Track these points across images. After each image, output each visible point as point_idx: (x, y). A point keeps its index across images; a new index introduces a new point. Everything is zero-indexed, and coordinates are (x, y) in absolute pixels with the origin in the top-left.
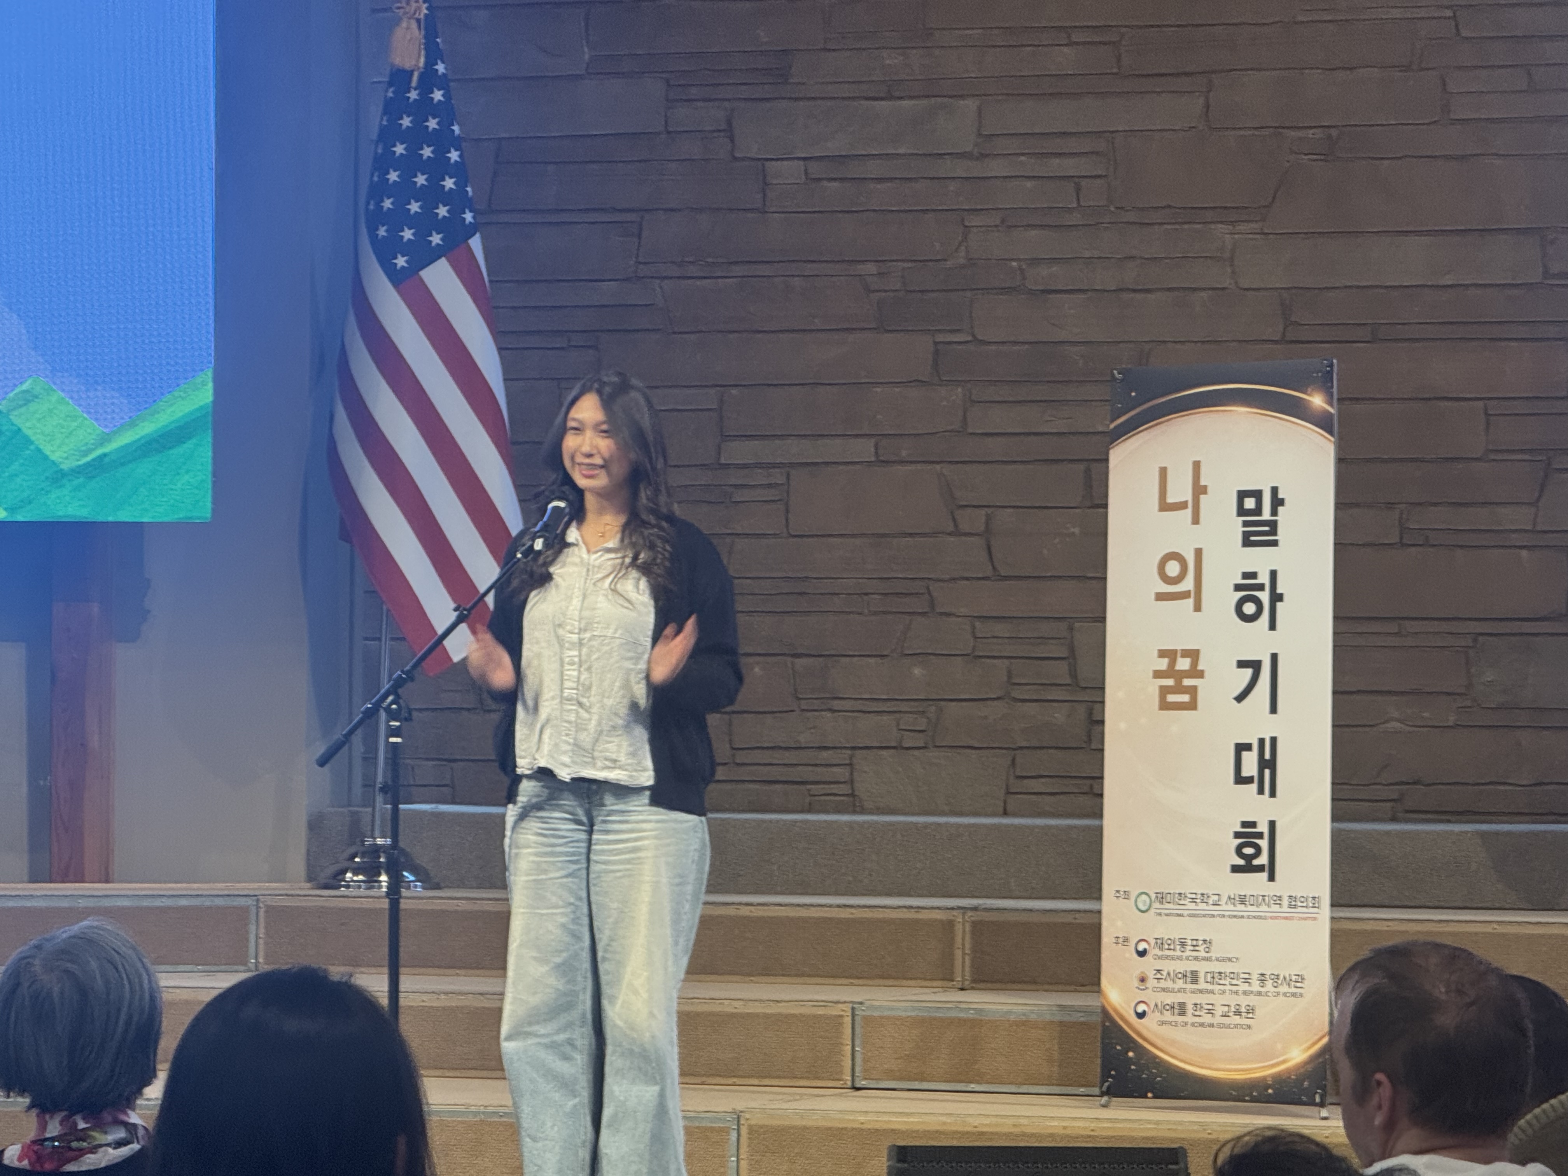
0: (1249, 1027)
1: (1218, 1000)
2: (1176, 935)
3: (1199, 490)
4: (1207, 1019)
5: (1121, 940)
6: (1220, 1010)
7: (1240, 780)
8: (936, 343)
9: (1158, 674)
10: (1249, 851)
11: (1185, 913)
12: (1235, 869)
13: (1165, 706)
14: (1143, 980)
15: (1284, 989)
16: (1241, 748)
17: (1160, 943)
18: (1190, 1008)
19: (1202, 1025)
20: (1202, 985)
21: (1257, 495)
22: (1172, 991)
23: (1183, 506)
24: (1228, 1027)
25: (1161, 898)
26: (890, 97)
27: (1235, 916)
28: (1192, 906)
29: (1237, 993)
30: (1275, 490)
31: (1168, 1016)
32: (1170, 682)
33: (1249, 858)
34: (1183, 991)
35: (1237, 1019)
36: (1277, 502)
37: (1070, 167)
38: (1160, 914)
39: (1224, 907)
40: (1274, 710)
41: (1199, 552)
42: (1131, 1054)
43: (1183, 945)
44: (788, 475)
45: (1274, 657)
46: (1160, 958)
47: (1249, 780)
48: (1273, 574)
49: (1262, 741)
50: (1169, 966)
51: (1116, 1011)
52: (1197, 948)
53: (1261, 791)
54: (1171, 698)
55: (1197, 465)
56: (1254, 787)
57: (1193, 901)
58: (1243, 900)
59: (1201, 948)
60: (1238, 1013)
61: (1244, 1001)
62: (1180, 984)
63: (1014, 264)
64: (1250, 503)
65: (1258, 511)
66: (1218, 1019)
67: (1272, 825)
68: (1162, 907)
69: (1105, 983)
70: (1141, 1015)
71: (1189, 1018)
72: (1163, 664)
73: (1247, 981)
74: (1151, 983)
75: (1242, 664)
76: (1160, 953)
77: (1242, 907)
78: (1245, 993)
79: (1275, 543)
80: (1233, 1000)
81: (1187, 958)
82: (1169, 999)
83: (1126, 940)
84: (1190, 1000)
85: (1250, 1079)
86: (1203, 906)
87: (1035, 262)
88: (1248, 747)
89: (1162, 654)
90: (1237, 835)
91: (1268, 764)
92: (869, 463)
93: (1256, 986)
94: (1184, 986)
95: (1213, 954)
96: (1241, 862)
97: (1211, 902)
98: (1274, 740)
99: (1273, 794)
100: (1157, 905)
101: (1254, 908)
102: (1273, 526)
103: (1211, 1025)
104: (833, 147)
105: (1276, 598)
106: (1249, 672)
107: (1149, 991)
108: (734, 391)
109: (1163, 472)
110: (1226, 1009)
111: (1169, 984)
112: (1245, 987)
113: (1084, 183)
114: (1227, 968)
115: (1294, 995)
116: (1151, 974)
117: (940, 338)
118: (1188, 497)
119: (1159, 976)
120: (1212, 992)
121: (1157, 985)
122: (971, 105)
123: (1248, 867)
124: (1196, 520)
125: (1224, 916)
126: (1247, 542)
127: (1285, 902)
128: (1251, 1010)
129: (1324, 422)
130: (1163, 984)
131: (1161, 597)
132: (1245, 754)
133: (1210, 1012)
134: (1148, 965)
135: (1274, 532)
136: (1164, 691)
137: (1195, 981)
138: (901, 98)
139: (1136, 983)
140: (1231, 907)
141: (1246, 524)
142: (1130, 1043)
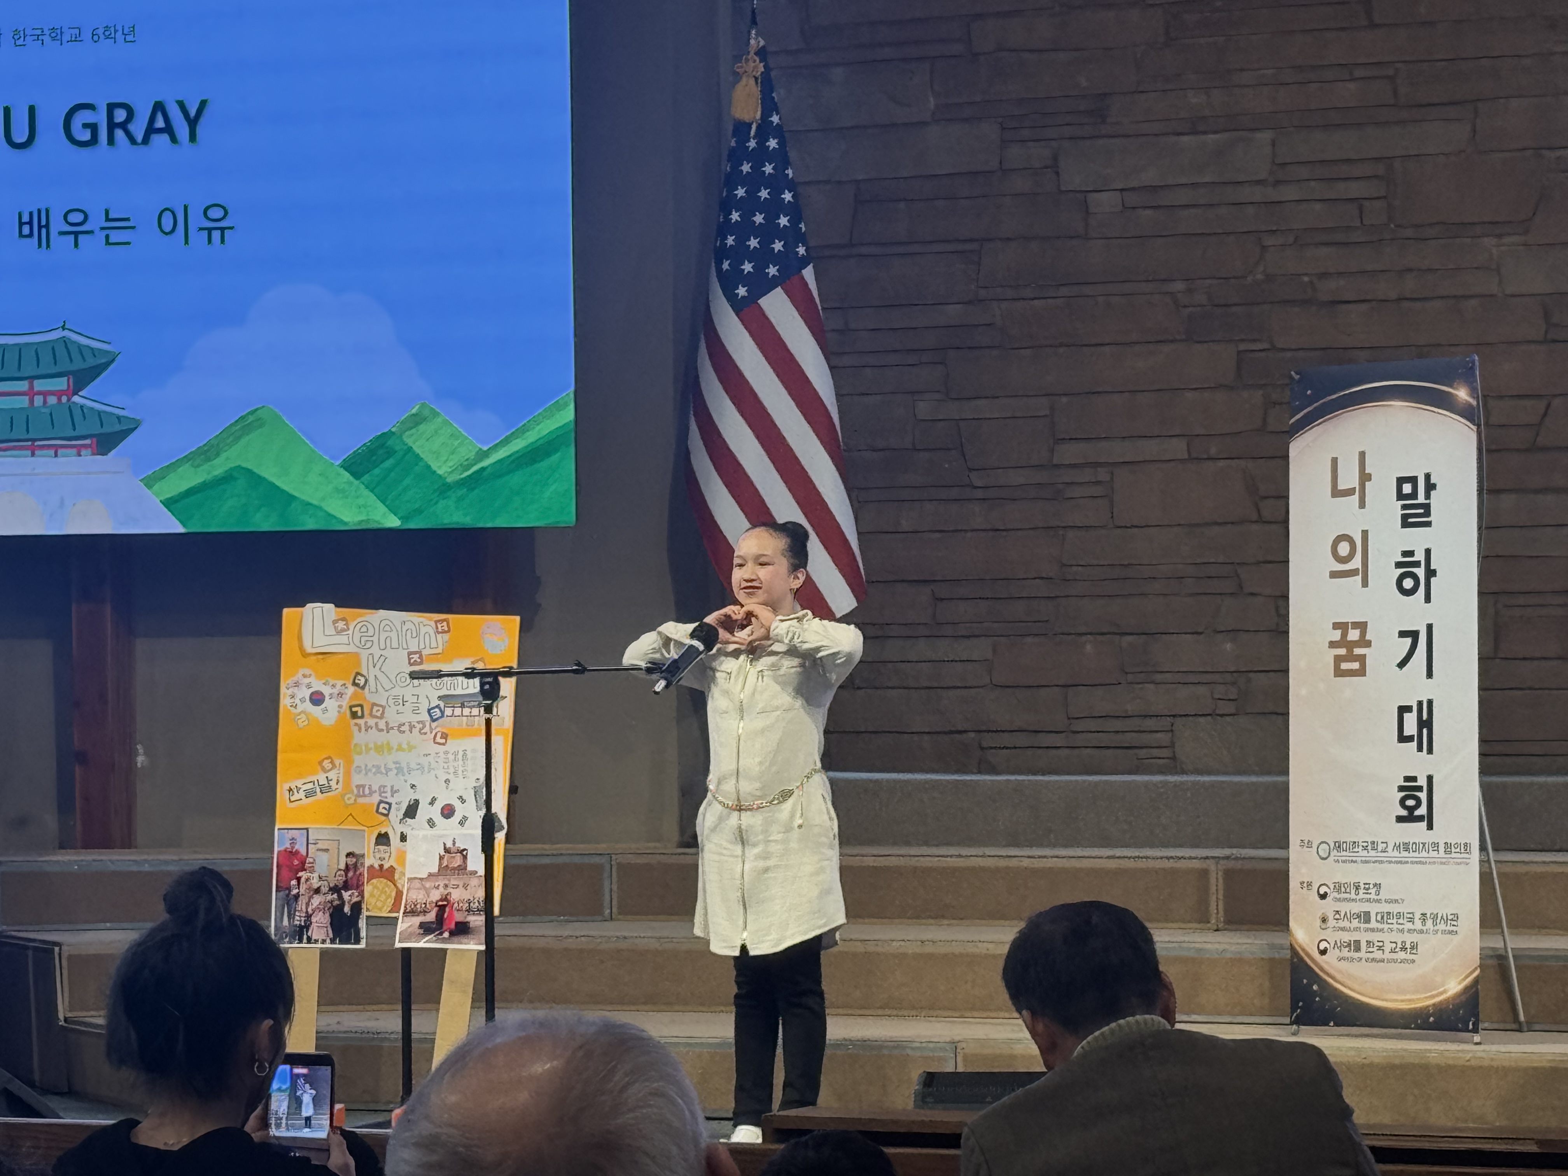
0: (1413, 961)
1: (1387, 937)
2: (1352, 880)
3: (1365, 477)
4: (1378, 955)
5: (1305, 885)
6: (1388, 947)
7: (1403, 739)
8: (1239, 352)
9: (1333, 645)
10: (1411, 803)
11: (1359, 859)
12: (1400, 819)
13: (1339, 673)
14: (1324, 920)
15: (1442, 927)
16: (1403, 710)
17: (1338, 887)
18: (1363, 945)
19: (1373, 960)
20: (1373, 924)
21: (1413, 480)
22: (1349, 930)
23: (1350, 492)
24: (1394, 961)
25: (1338, 846)
26: (1194, 132)
27: (1401, 862)
28: (1365, 853)
29: (1402, 931)
30: (1428, 477)
31: (1345, 953)
32: (1342, 651)
33: (1411, 809)
34: (1357, 929)
35: (1402, 955)
36: (1430, 487)
37: (1355, 190)
38: (1338, 861)
39: (1390, 854)
40: (1430, 674)
41: (1365, 534)
42: (1315, 987)
43: (1357, 888)
44: (1112, 474)
45: (1430, 627)
46: (1339, 900)
47: (1410, 739)
48: (1428, 552)
49: (1420, 703)
50: (1344, 908)
51: (1303, 950)
52: (1369, 891)
53: (1420, 749)
54: (1344, 666)
55: (1362, 455)
56: (1414, 744)
57: (1365, 848)
58: (1406, 847)
59: (1373, 891)
60: (1404, 949)
61: (1409, 939)
62: (1355, 923)
63: (1306, 279)
64: (1407, 488)
65: (1414, 495)
66: (1387, 955)
67: (1430, 779)
68: (1339, 854)
69: (1292, 924)
70: (1323, 952)
71: (1362, 954)
72: (1337, 635)
73: (1411, 920)
74: (1331, 923)
75: (1403, 634)
76: (1338, 896)
77: (1406, 854)
78: (1409, 931)
79: (1428, 524)
80: (1399, 938)
81: (1361, 900)
82: (1347, 937)
83: (1310, 884)
84: (1363, 938)
85: (1415, 1009)
86: (1373, 853)
87: (1324, 275)
88: (1408, 709)
89: (1336, 626)
90: (1401, 789)
91: (1426, 724)
92: (1182, 461)
93: (1418, 925)
94: (1358, 925)
95: (1382, 896)
96: (1404, 813)
97: (1380, 849)
98: (1430, 703)
99: (1430, 751)
100: (1334, 853)
101: (1416, 854)
102: (1427, 508)
103: (1383, 961)
104: (1145, 179)
105: (1431, 573)
106: (1408, 641)
107: (1329, 930)
108: (1064, 399)
109: (1335, 461)
110: (1394, 945)
111: (1345, 924)
112: (1409, 926)
113: (1366, 203)
114: (1394, 908)
115: (1451, 932)
116: (1331, 916)
117: (1242, 347)
118: (1355, 483)
119: (1337, 916)
120: (1382, 930)
121: (1337, 925)
122: (1265, 136)
123: (1410, 817)
124: (1362, 504)
125: (1390, 862)
126: (1406, 523)
127: (1442, 849)
128: (1414, 947)
129: (1467, 413)
130: (1341, 924)
131: (1334, 575)
132: (1406, 716)
133: (1380, 948)
134: (1328, 907)
135: (1427, 513)
136: (1338, 659)
137: (1368, 920)
138: (1205, 133)
139: (1318, 922)
140: (1396, 854)
141: (1404, 507)
142: (1315, 977)
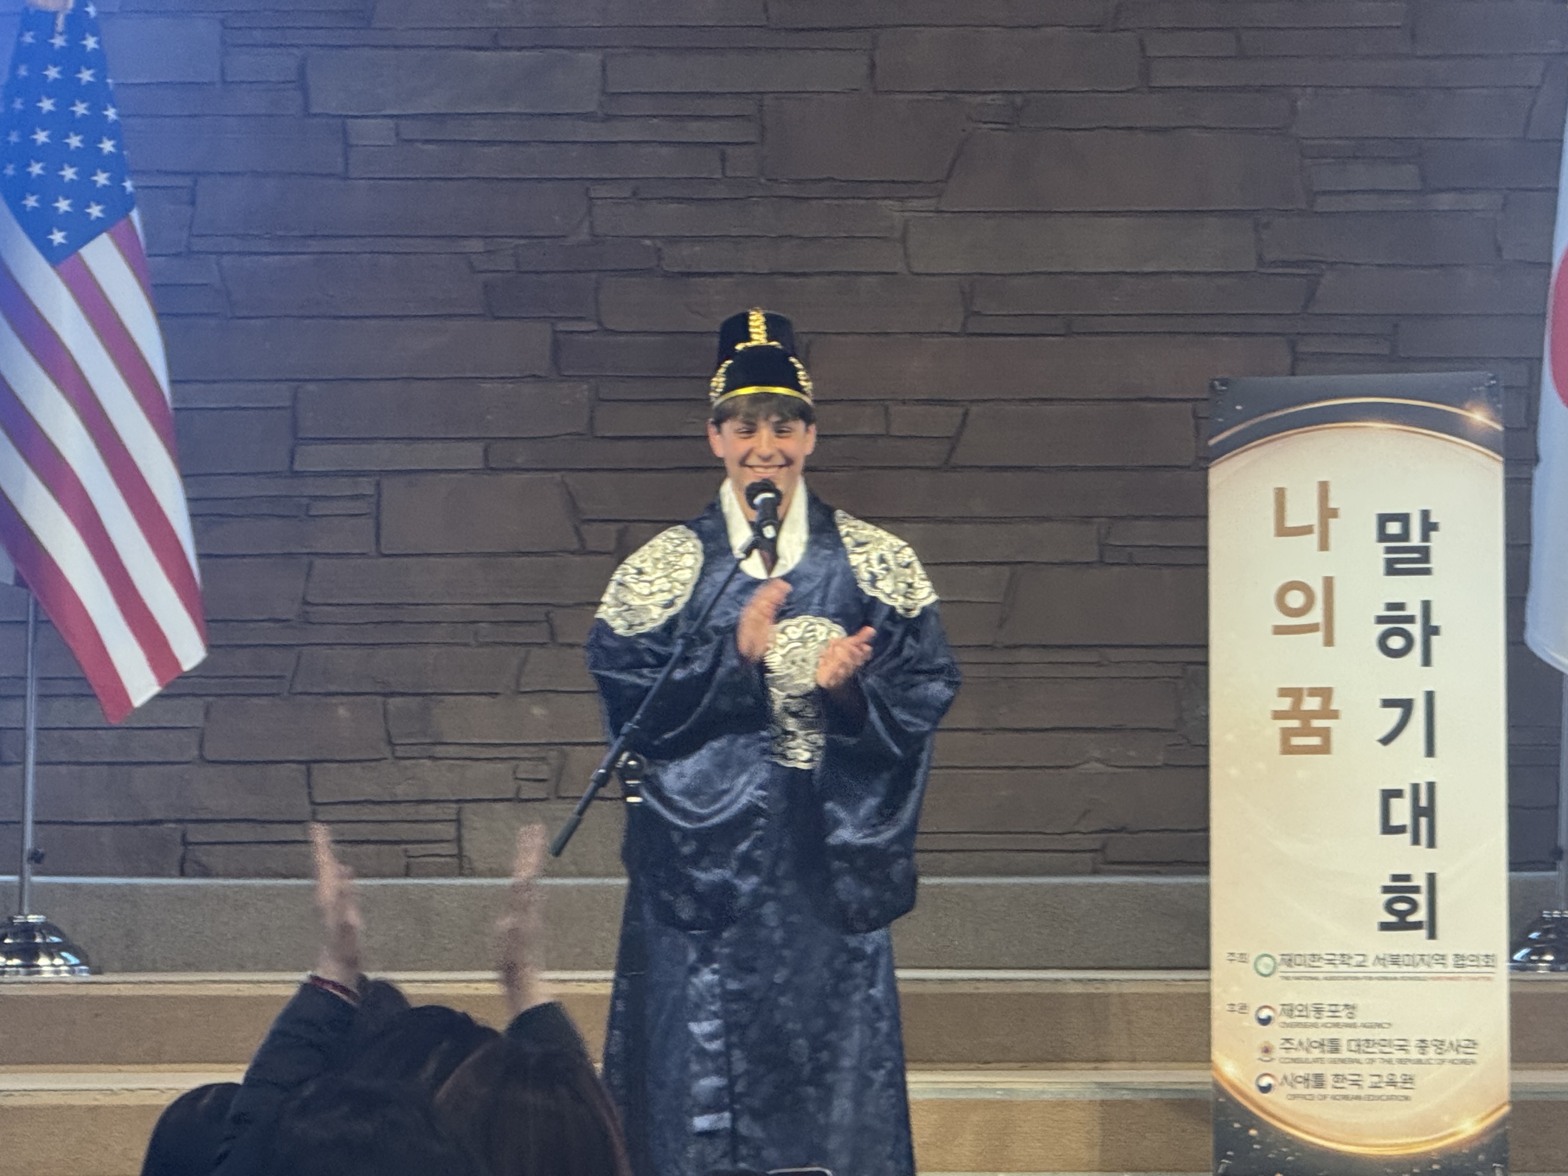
0: (1407, 1098)
1: (1364, 1070)
2: (1310, 1000)
3: (1327, 513)
4: (1353, 1091)
5: (1236, 1008)
6: (1368, 1081)
7: (1388, 829)
8: (555, 332)
9: (1278, 715)
10: (1402, 906)
11: (1321, 975)
12: (1385, 926)
13: (1288, 749)
14: (1267, 1050)
15: (1452, 1055)
16: (1389, 795)
17: (1289, 1010)
18: (1329, 1080)
19: (1346, 1097)
20: (1345, 1054)
21: (1404, 519)
22: (1306, 1061)
23: (1307, 530)
24: (1379, 1098)
25: (1289, 960)
27: (1386, 978)
28: (1330, 968)
29: (1389, 1061)
30: (1425, 514)
31: (1301, 1089)
32: (1295, 723)
33: (1402, 915)
34: (1316, 1060)
35: (1391, 1091)
36: (1429, 527)
37: (714, 132)
38: (1287, 978)
39: (1372, 969)
40: (1430, 751)
41: (1328, 583)
42: (1253, 1132)
43: (1319, 1010)
44: (378, 484)
45: (1430, 697)
46: (1291, 1025)
47: (1401, 830)
48: (1426, 606)
49: (1416, 788)
50: (1298, 1035)
51: (1233, 1086)
52: (1337, 1014)
53: (1416, 841)
54: (1297, 741)
55: (1324, 487)
56: (1407, 837)
57: (1331, 962)
58: (1395, 960)
59: (1343, 1014)
60: (1392, 1083)
61: (1399, 1071)
62: (1316, 1053)
63: (648, 242)
64: (1394, 528)
65: (1405, 535)
66: (1366, 1091)
67: (1431, 878)
68: (1289, 969)
69: (1217, 1056)
70: (1266, 1089)
71: (1329, 1091)
72: (1286, 704)
73: (1402, 1048)
74: (1279, 1053)
75: (1388, 703)
76: (1289, 1020)
77: (1395, 968)
78: (1401, 1061)
79: (1427, 572)
80: (1385, 1070)
81: (1325, 1025)
82: (1302, 1070)
83: (1244, 1007)
84: (1328, 1071)
85: (1409, 1155)
86: (1344, 968)
87: (674, 240)
88: (1398, 794)
89: (1284, 692)
90: (1387, 890)
91: (1429, 812)
92: (474, 471)
93: (1415, 1054)
94: (1321, 1055)
95: (1358, 1020)
96: (1393, 919)
97: (1353, 962)
98: (1431, 786)
99: (1432, 844)
100: (1283, 968)
101: (1410, 969)
102: (1425, 554)
103: (1358, 1098)
104: (428, 105)
105: (1430, 631)
106: (1396, 713)
107: (1275, 1063)
108: (311, 387)
109: (1280, 494)
110: (1376, 1079)
111: (1302, 1054)
112: (1401, 1055)
113: (729, 150)
114: (1376, 1034)
115: (1464, 1062)
116: (1276, 1043)
117: (561, 326)
118: (1313, 519)
119: (1288, 1045)
120: (1358, 1061)
121: (1287, 1056)
122: (592, 58)
123: (1402, 924)
124: (1324, 545)
125: (1370, 978)
126: (1391, 569)
127: (1450, 960)
128: (1408, 1079)
129: (1485, 440)
130: (1294, 1054)
131: (1280, 630)
132: (1394, 802)
133: (1355, 1083)
134: (1273, 1034)
135: (1426, 558)
136: (1287, 734)
137: (1335, 1049)
138: (506, 48)
139: (1259, 1054)
140: (1380, 968)
141: (1389, 550)
142: (1250, 1120)
